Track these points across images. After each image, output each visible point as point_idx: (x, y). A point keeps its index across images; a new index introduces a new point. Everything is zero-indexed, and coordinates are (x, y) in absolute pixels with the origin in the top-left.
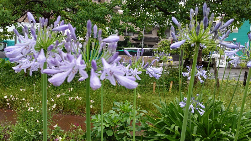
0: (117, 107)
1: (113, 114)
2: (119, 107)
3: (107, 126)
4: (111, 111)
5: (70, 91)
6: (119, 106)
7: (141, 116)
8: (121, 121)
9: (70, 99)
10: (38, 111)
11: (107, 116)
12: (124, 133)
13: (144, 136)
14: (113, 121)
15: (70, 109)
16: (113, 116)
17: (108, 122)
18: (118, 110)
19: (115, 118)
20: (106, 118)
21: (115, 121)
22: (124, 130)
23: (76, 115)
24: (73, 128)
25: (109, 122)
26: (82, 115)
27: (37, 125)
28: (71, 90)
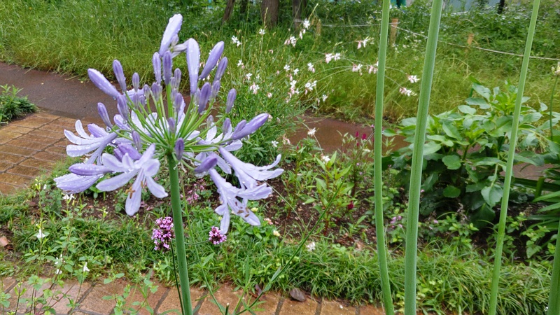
0: (479, 98)
1: (469, 115)
2: (485, 99)
3: (450, 143)
4: (464, 109)
5: (359, 46)
6: (487, 96)
7: (553, 125)
8: (491, 135)
9: (354, 70)
10: (270, 95)
11: (450, 119)
12: (495, 165)
13: (547, 181)
14: (468, 134)
15: (334, 106)
16: (469, 121)
17: (451, 135)
18: (483, 106)
19: (474, 126)
20: (448, 123)
21: (474, 133)
22: (494, 159)
23: (349, 119)
24: (348, 145)
25: (455, 134)
26: (364, 123)
27: (266, 129)
28: (362, 44)
